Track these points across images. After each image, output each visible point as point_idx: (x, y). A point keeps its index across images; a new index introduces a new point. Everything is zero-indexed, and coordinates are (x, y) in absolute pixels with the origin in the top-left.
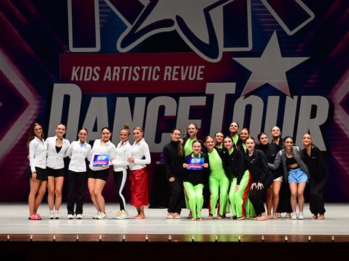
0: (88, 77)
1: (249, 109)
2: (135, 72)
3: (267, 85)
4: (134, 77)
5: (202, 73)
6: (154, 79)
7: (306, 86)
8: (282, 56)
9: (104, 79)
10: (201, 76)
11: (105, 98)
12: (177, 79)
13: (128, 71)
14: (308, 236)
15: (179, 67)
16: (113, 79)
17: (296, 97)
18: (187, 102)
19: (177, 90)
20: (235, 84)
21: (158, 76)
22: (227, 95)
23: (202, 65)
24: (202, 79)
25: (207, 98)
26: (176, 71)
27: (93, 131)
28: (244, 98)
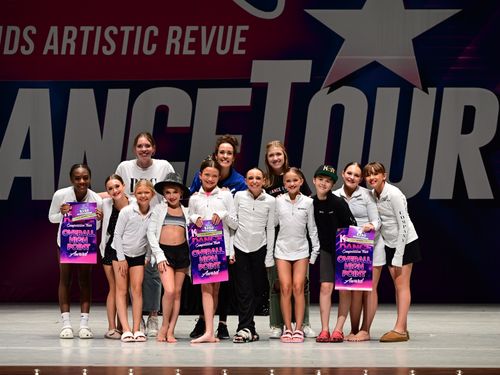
0: (11, 48)
1: (337, 112)
2: (107, 37)
3: (375, 65)
4: (104, 48)
5: (243, 40)
6: (146, 52)
7: (452, 68)
8: (406, 8)
9: (45, 52)
10: (241, 46)
11: (48, 90)
12: (193, 52)
13: (92, 35)
15: (196, 28)
16: (63, 52)
17: (433, 91)
18: (215, 99)
19: (193, 75)
20: (309, 63)
21: (154, 46)
22: (293, 84)
23: (243, 25)
24: (243, 52)
25: (253, 91)
26: (191, 36)
27: (22, 157)
28: (329, 92)
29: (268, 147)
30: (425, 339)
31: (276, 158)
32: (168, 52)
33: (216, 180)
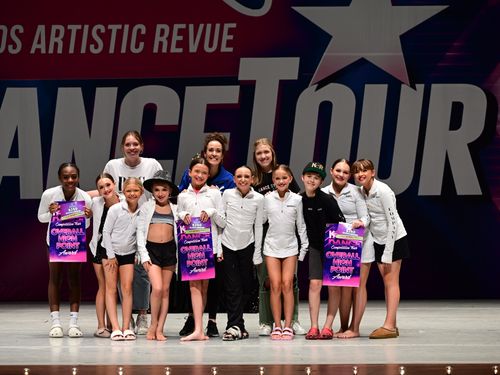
1: (326, 109)
2: (95, 35)
3: (362, 62)
4: (92, 46)
5: (231, 37)
6: (134, 50)
7: (440, 64)
8: (393, 5)
9: (33, 51)
10: (229, 44)
11: (35, 89)
12: (180, 50)
13: (80, 33)
14: (446, 366)
15: (183, 26)
16: (51, 51)
17: (421, 87)
18: (202, 97)
19: (181, 73)
20: (298, 59)
21: (142, 45)
22: (281, 82)
23: (230, 22)
24: (231, 50)
25: (241, 89)
26: (179, 35)
27: (10, 157)
28: (317, 89)
29: (256, 145)
30: (414, 335)
31: (264, 156)
32: (156, 50)
33: (205, 177)
